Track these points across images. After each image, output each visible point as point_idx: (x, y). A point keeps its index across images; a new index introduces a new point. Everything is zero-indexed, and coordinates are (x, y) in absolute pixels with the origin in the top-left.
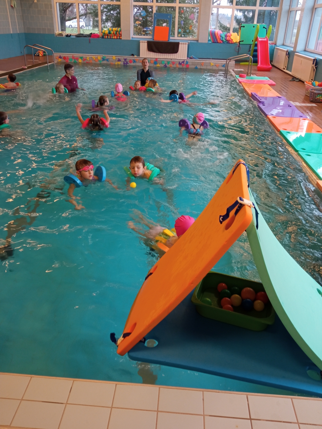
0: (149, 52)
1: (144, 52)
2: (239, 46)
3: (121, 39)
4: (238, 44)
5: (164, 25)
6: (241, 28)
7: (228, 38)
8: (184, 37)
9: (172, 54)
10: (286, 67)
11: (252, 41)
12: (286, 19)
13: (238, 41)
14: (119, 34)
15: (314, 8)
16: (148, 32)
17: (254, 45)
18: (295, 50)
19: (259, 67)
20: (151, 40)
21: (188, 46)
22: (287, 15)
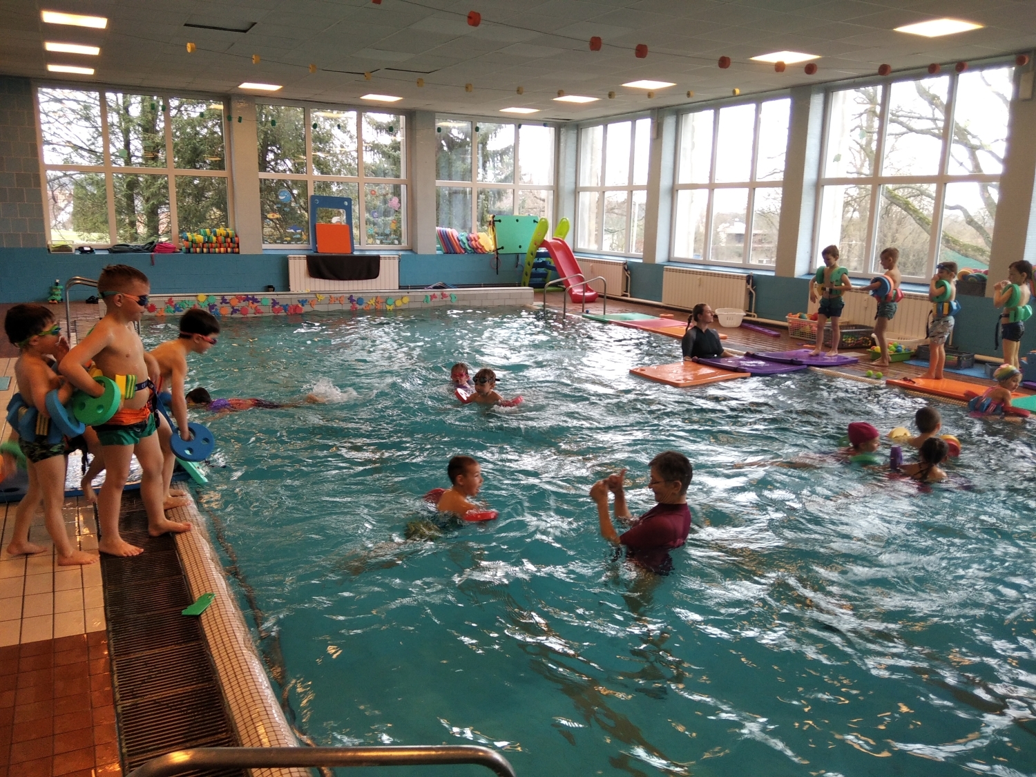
0: (313, 279)
1: (301, 282)
2: (497, 258)
3: (238, 253)
4: (495, 253)
5: (335, 220)
6: (494, 224)
7: (473, 242)
8: (382, 243)
9: (365, 281)
10: (626, 292)
11: (520, 247)
12: (573, 206)
13: (493, 248)
14: (232, 243)
15: (673, 191)
16: (298, 236)
17: (535, 254)
18: (649, 261)
19: (576, 295)
20: (311, 253)
21: (399, 261)
22: (573, 197)
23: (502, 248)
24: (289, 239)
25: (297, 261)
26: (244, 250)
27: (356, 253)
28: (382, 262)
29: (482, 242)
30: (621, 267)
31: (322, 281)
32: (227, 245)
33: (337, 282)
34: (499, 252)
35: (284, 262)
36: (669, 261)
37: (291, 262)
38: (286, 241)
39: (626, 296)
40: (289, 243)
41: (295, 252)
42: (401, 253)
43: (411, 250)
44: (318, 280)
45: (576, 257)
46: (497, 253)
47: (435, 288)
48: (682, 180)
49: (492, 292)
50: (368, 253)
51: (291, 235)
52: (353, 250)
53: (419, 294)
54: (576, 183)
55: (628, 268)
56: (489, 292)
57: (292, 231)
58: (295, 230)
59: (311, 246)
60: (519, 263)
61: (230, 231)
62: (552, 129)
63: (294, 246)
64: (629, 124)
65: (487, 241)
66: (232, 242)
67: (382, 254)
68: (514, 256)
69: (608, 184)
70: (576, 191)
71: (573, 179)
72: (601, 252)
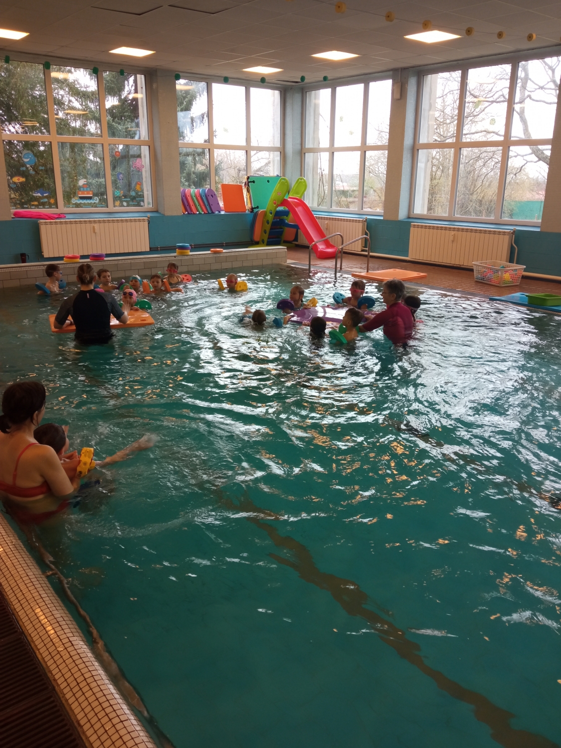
5: (82, 182)
8: (128, 206)
10: (365, 247)
12: (299, 166)
15: (414, 150)
16: (46, 200)
18: (392, 218)
19: (321, 252)
21: (149, 223)
22: (298, 158)
23: (257, 207)
24: (36, 203)
25: (49, 226)
30: (360, 224)
34: (256, 211)
35: (35, 228)
36: (409, 218)
38: (33, 205)
40: (37, 206)
42: (149, 215)
43: (157, 211)
45: (315, 215)
48: (423, 139)
51: (36, 199)
54: (301, 144)
55: (371, 227)
57: (39, 195)
58: (42, 194)
62: (277, 93)
63: (42, 210)
64: (361, 86)
69: (336, 145)
70: (302, 152)
71: (299, 141)
72: (331, 210)
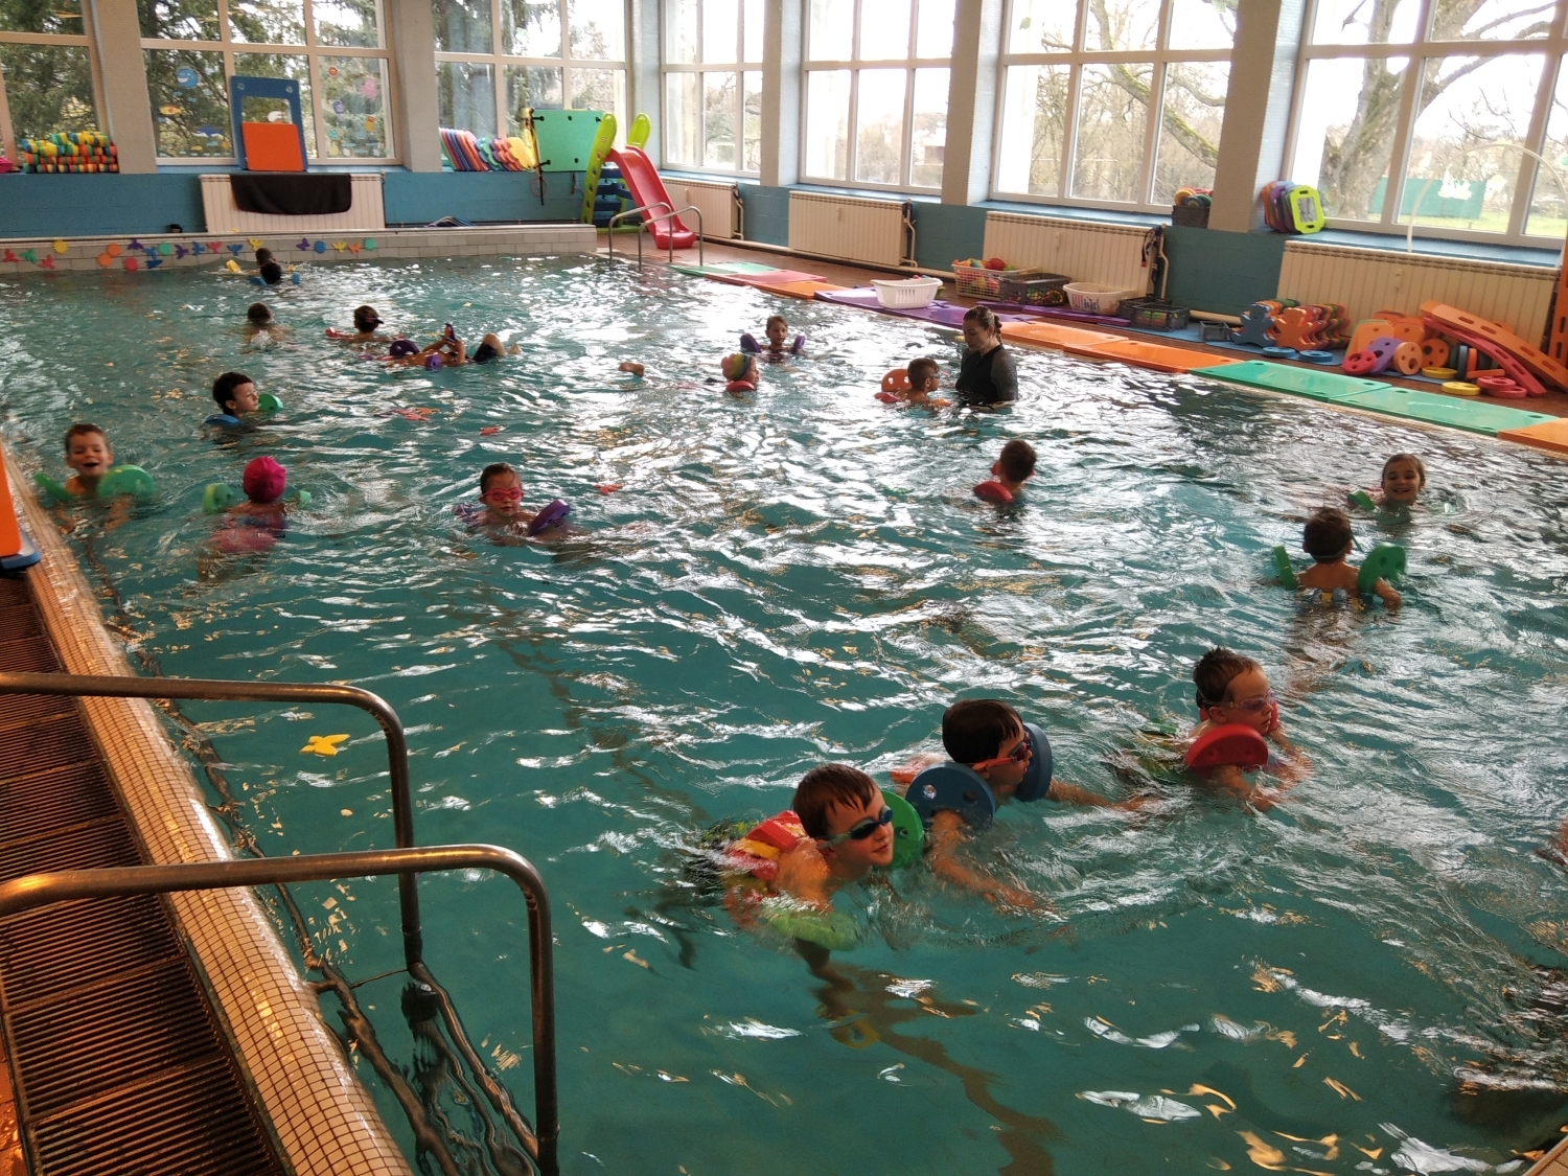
0: (243, 214)
1: (224, 217)
2: (541, 179)
3: (117, 172)
4: (537, 171)
5: (273, 116)
6: (532, 123)
7: (501, 153)
8: (353, 154)
9: (329, 216)
10: (739, 231)
11: (576, 161)
12: (657, 95)
13: (533, 162)
14: (105, 155)
15: (802, 71)
16: (215, 144)
17: (599, 173)
18: (769, 184)
19: (662, 237)
20: (238, 171)
21: (383, 184)
22: (655, 82)
23: (548, 162)
24: (199, 148)
25: (215, 184)
26: (126, 167)
27: (311, 171)
28: (354, 185)
29: (514, 151)
30: (730, 193)
31: (259, 216)
32: (97, 158)
33: (283, 218)
34: (544, 168)
35: (194, 187)
36: (799, 183)
37: (206, 187)
38: (195, 151)
39: (738, 238)
40: (200, 154)
41: (212, 169)
42: (385, 170)
43: (402, 166)
44: (251, 215)
45: (661, 176)
46: (541, 171)
47: (440, 225)
48: (814, 55)
49: (531, 231)
50: (331, 171)
51: (203, 142)
52: (306, 165)
53: (415, 234)
54: (660, 58)
55: (740, 195)
56: (526, 232)
57: (204, 135)
58: (209, 134)
59: (236, 160)
60: (577, 186)
61: (100, 136)
63: (207, 160)
65: (524, 150)
66: (105, 153)
67: (352, 171)
68: (568, 177)
69: (708, 60)
70: (661, 71)
71: (655, 52)
72: (701, 170)
